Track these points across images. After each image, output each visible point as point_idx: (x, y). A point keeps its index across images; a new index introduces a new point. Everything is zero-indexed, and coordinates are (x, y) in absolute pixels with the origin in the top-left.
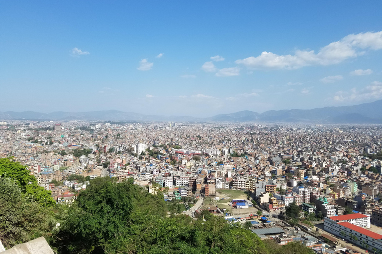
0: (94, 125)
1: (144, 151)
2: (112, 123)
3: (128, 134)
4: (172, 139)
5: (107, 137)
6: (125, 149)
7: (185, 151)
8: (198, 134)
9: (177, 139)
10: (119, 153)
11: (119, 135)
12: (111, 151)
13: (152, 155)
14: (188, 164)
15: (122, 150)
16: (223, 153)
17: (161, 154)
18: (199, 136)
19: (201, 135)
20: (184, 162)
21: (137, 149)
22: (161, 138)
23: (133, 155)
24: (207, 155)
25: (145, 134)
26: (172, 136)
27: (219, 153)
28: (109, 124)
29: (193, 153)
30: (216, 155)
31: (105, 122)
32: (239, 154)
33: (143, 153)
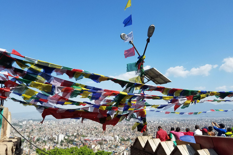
0: (21, 122)
1: (63, 139)
2: (34, 120)
3: (46, 128)
4: (78, 131)
5: (32, 130)
6: (49, 139)
7: (90, 139)
8: (95, 126)
9: (81, 130)
10: (44, 141)
11: (40, 128)
12: (38, 140)
13: (69, 142)
14: (96, 148)
15: (46, 139)
16: (115, 139)
17: (75, 141)
18: (95, 128)
19: (97, 127)
20: (93, 146)
21: (58, 139)
22: (70, 130)
23: (55, 143)
24: (105, 141)
25: (58, 128)
26: (78, 128)
27: (113, 139)
28: (31, 121)
29: (96, 140)
30: (112, 141)
31: (29, 120)
32: (126, 139)
33: (62, 141)
